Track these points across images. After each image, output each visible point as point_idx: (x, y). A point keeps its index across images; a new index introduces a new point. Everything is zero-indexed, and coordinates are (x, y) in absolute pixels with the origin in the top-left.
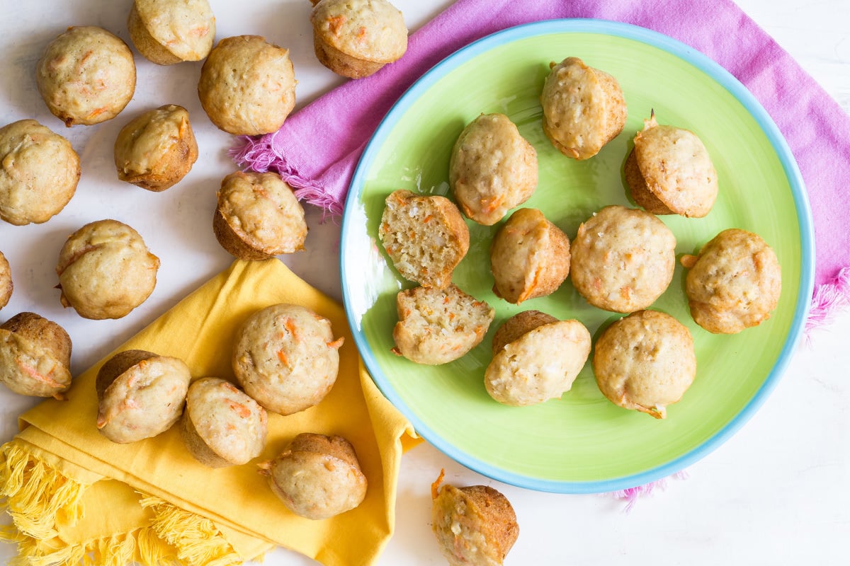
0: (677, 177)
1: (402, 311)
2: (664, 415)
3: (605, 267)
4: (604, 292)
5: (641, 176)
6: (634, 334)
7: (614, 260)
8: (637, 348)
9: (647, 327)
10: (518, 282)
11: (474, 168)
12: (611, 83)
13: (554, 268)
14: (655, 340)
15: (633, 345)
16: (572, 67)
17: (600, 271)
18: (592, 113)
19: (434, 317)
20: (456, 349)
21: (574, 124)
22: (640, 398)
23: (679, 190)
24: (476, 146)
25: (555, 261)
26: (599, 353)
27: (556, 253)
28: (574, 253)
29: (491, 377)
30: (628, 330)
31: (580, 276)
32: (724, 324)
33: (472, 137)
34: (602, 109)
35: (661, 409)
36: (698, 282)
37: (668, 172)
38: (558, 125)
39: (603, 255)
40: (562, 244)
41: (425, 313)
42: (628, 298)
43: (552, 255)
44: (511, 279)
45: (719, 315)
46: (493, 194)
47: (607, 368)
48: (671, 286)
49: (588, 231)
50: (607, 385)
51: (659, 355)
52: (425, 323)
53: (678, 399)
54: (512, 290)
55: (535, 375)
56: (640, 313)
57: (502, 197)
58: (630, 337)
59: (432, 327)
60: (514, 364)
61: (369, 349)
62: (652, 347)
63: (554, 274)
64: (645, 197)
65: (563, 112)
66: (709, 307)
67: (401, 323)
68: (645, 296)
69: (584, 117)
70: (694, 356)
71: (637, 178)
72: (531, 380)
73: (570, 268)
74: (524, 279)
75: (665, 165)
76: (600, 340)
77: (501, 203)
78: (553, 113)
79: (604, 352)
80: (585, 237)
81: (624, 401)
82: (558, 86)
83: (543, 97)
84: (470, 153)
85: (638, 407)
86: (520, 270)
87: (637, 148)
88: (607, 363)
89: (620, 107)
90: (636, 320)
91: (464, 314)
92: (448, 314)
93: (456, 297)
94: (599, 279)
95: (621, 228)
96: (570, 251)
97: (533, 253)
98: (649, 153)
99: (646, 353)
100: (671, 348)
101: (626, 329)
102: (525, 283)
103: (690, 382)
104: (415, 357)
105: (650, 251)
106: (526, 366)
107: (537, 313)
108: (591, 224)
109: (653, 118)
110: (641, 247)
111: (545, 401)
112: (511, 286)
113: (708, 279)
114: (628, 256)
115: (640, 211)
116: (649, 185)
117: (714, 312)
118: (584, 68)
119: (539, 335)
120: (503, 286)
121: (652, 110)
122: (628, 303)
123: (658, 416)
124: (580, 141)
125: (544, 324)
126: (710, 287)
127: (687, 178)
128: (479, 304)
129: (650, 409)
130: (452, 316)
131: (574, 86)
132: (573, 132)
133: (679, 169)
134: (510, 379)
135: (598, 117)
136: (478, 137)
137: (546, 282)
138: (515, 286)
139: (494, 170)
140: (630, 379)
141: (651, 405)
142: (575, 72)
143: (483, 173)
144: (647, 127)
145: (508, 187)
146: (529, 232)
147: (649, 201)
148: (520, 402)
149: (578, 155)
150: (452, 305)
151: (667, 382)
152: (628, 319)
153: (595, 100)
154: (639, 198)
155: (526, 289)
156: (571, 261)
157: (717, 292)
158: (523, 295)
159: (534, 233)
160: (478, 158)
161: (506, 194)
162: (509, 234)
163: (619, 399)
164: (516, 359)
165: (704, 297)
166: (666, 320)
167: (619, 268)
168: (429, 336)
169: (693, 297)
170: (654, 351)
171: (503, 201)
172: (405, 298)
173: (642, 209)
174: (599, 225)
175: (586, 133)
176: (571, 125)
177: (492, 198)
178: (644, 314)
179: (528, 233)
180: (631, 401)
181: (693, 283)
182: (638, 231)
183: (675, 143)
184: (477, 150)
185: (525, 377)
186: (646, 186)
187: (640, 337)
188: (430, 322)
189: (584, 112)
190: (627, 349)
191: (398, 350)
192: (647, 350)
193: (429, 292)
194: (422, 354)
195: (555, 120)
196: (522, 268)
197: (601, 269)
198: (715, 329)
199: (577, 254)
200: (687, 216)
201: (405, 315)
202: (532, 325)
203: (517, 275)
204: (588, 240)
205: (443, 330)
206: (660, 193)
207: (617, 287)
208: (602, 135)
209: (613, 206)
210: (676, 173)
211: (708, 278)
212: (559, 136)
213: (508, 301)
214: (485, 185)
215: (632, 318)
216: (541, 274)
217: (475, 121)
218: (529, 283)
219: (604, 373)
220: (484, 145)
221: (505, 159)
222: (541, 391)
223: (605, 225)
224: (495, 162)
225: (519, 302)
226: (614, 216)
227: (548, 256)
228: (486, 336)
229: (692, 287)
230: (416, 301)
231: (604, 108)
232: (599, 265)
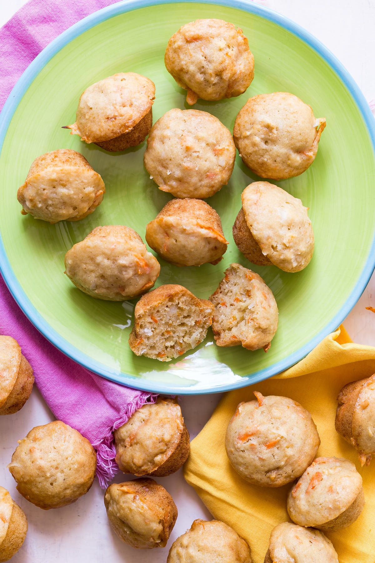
0: (120, 106)
1: (233, 343)
2: (323, 120)
3: (197, 169)
4: (218, 170)
5: (119, 137)
6: (254, 145)
7: (191, 161)
8: (266, 142)
9: (248, 133)
10: (209, 243)
11: (111, 280)
12: (40, 162)
13: (197, 212)
14: (259, 127)
15: (263, 146)
16: (25, 196)
17: (200, 173)
18: (65, 179)
19: (238, 315)
20: (265, 296)
21: (74, 194)
22: (309, 140)
23: (131, 105)
24: (92, 279)
25: (191, 211)
26: (270, 174)
27: (184, 211)
28: (184, 195)
29: (290, 267)
30: (250, 150)
31: (204, 191)
32: (246, 68)
33: (85, 281)
34: (62, 170)
35: (317, 123)
36: (210, 90)
37: (116, 114)
38: (75, 208)
39: (186, 170)
40: (176, 206)
41: (234, 323)
42: (222, 150)
43: (186, 214)
44: (207, 249)
45: (238, 72)
46: (133, 264)
47: (282, 168)
48: (213, 113)
49: (165, 183)
50: (297, 168)
51: (272, 124)
52: (243, 323)
53: (309, 108)
54: (216, 248)
55: (289, 229)
56: (236, 139)
57: (136, 256)
58: (256, 148)
59: (247, 317)
60: (280, 247)
61: (265, 370)
62: (265, 129)
63: (202, 212)
64: (137, 135)
65: (64, 203)
66: (231, 81)
67: (243, 344)
68: (221, 135)
69: (69, 185)
70: (273, 94)
71: (121, 140)
72: (294, 233)
73: (197, 198)
74: (207, 238)
75: (110, 117)
76: (259, 174)
77: (142, 257)
78: (66, 212)
79: (269, 170)
80: (171, 186)
81: (311, 154)
82: (41, 207)
83: (51, 221)
84: (98, 284)
85: (316, 143)
86: (199, 241)
87: (95, 141)
88: (278, 168)
89: (60, 155)
90: (242, 143)
91: (235, 289)
92: (235, 303)
93: (221, 296)
94: (207, 174)
95: (163, 155)
96: (183, 198)
97: (185, 230)
98: (100, 130)
99: (271, 134)
100: (266, 113)
101: (250, 151)
102: (210, 238)
103: (295, 98)
104: (272, 332)
105: (183, 131)
106: (281, 237)
107: (235, 227)
108: (159, 181)
109: (70, 127)
110: (179, 138)
111: (310, 221)
112: (212, 249)
113: (208, 81)
114: (188, 149)
115: (149, 139)
116: (127, 131)
117: (236, 77)
118: (26, 186)
119: (255, 225)
120: (212, 256)
121: (63, 127)
122: (228, 150)
123: (323, 125)
124: (89, 189)
125: (245, 221)
126: (214, 80)
127: (121, 98)
128: (226, 277)
129: (317, 132)
130: (237, 300)
131: (42, 194)
132: (81, 196)
133: (113, 105)
134: (292, 250)
135: (69, 174)
136: (85, 277)
137: (209, 220)
138: (212, 245)
139: (113, 263)
140: (292, 149)
141: (314, 131)
142: (30, 193)
143: (116, 272)
144: (78, 132)
145: (128, 251)
146: (167, 233)
147: (141, 130)
148: (311, 242)
149: (101, 191)
150: (227, 299)
151: (295, 117)
152: (241, 150)
153: (54, 176)
154: (138, 140)
155: (215, 236)
156: (192, 197)
157: (219, 74)
158: (220, 239)
159: (167, 229)
160: (102, 276)
161: (134, 253)
162: (168, 251)
163: (309, 158)
164: (275, 246)
165: (222, 85)
166: (242, 117)
167: (198, 157)
168: (255, 320)
169: (222, 95)
170: (269, 128)
171: (140, 256)
172: (221, 339)
173: (147, 137)
174: (160, 174)
175: (82, 184)
176: (75, 197)
177: (137, 265)
178: (237, 136)
179: (167, 234)
180: (310, 148)
181: (211, 94)
182: (166, 141)
183: (91, 108)
184: (96, 277)
185: (290, 238)
186: (128, 133)
187: (257, 139)
188: (243, 319)
189: (64, 186)
190: (266, 151)
191: (266, 346)
192: (267, 134)
193: (216, 319)
194: (269, 326)
195: (71, 211)
196: (197, 239)
197: (198, 173)
198: (250, 76)
199: (185, 193)
200: (153, 99)
201: (236, 340)
202: (246, 231)
203: (203, 244)
204: (174, 183)
205: (249, 307)
206: (134, 121)
207: (213, 158)
208: (83, 170)
209: (144, 162)
210: (117, 107)
211: (207, 81)
212: (85, 207)
213: (225, 252)
214: (126, 271)
215: (240, 146)
216: (202, 223)
217: (71, 278)
218: (210, 234)
219: (287, 170)
220: (92, 271)
221: (104, 254)
222: (302, 224)
223: (160, 169)
224: (107, 262)
225: (227, 242)
226: (153, 161)
227: (187, 217)
228: (254, 271)
229: (214, 95)
230: (224, 330)
231: (61, 168)
232: (195, 174)
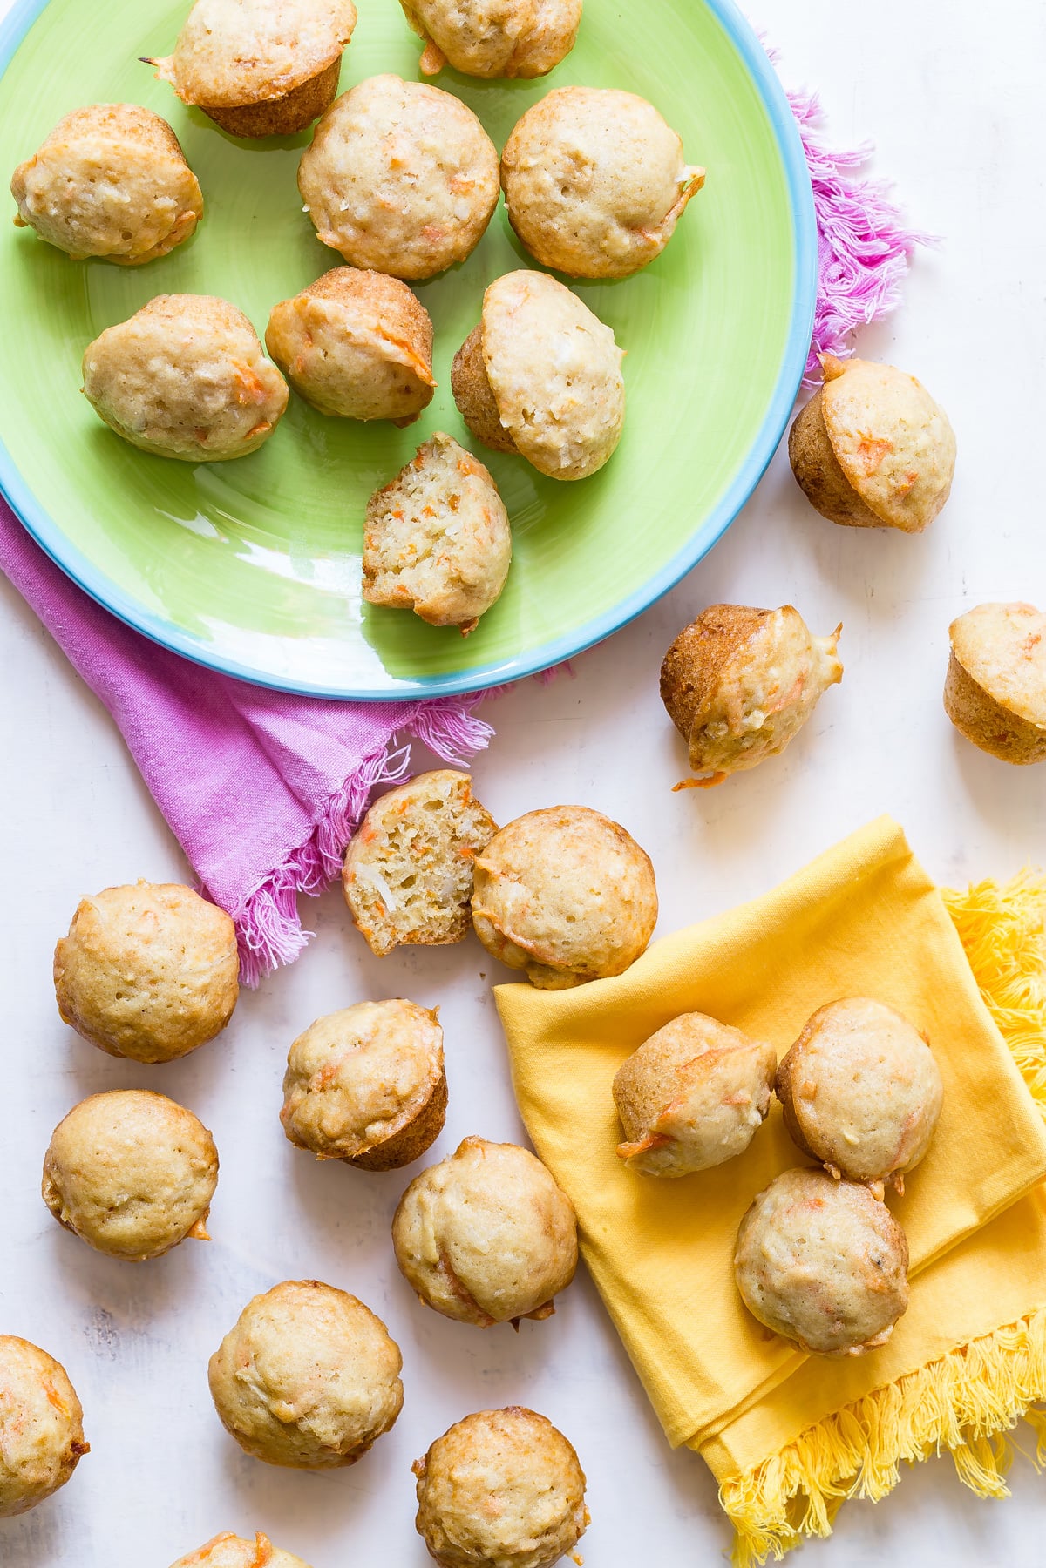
0: (270, 41)
1: (398, 600)
2: (699, 171)
3: (405, 212)
4: (451, 226)
5: (255, 106)
6: (539, 189)
7: (396, 193)
8: (565, 190)
9: (532, 162)
10: (395, 375)
11: (178, 412)
12: (76, 120)
13: (384, 305)
14: (557, 153)
15: (558, 197)
16: (27, 184)
17: (410, 222)
18: (118, 167)
19: (421, 544)
20: (488, 518)
21: (131, 204)
22: (657, 206)
23: (294, 44)
24: (137, 407)
25: (372, 300)
26: (558, 260)
27: (358, 294)
28: (367, 263)
29: (553, 465)
30: (529, 198)
31: (411, 263)
32: (561, 22)
33: (122, 410)
34: (115, 147)
35: (686, 174)
36: (472, 51)
37: (258, 56)
38: (127, 235)
39: (383, 210)
40: (345, 280)
41: (411, 558)
42: (471, 185)
43: (360, 302)
44: (387, 387)
45: (541, 27)
46: (228, 382)
47: (588, 253)
48: (470, 104)
49: (332, 228)
50: (619, 261)
51: (586, 152)
52: (427, 562)
53: (676, 139)
54: (407, 390)
55: (569, 384)
56: (504, 169)
57: (236, 365)
58: (541, 198)
59: (438, 552)
60: (539, 418)
61: (455, 675)
62: (569, 161)
63: (396, 307)
64: (294, 110)
65: (106, 220)
66: (522, 42)
67: (417, 606)
68: (475, 152)
69: (123, 182)
70: (605, 91)
71: (258, 115)
72: (577, 395)
73: (391, 276)
74: (393, 363)
75: (244, 58)
76: (536, 256)
77: (248, 367)
78: (106, 240)
79: (558, 251)
80: (343, 236)
81: (656, 237)
82: (56, 216)
83: (71, 251)
84: (150, 418)
85: (673, 215)
86: (373, 366)
87: (202, 103)
88: (578, 251)
89: (122, 116)
90: (515, 181)
91: (431, 489)
92: (421, 518)
93: (398, 495)
94: (422, 227)
95: (341, 167)
96: (362, 269)
97: (349, 334)
98: (216, 82)
99: (578, 174)
100: (580, 127)
101: (527, 202)
102: (399, 364)
103: (651, 109)
104: (484, 596)
105: (395, 125)
106: (548, 397)
107: (459, 355)
108: (321, 220)
109: (156, 62)
110: (383, 138)
111: (622, 381)
112: (399, 391)
113: (471, 32)
114: (395, 165)
115: (320, 127)
116: (273, 96)
117: (534, 36)
118: (34, 163)
119: (497, 358)
120: (396, 406)
121: (141, 60)
122: (481, 187)
123: (698, 183)
124: (166, 203)
125: (480, 347)
126: (485, 31)
127: (278, 23)
128: (419, 458)
129: (682, 193)
130: (428, 511)
131: (63, 188)
132: (145, 211)
133: (257, 35)
134: (564, 430)
135: (130, 158)
136: (122, 401)
137: (407, 325)
138: (400, 382)
139: (186, 375)
140: (617, 216)
141: (675, 190)
142: (37, 181)
143: (190, 396)
144: (171, 77)
145: (219, 352)
146: (309, 334)
147: (305, 104)
148: (612, 423)
149: (192, 213)
150: (409, 507)
151: (638, 150)
152: (509, 195)
153: (97, 156)
154: (296, 122)
155: (411, 363)
156: (381, 271)
157: (498, 22)
158: (421, 372)
159: (312, 324)
160: (160, 403)
161: (231, 357)
162: (304, 371)
163: (651, 246)
164: (530, 412)
165: (501, 46)
166: (528, 125)
167: (413, 186)
168: (453, 561)
169: (498, 67)
170: (578, 160)
171: (244, 364)
172: (375, 588)
173: (316, 121)
174: (325, 205)
175: (152, 186)
176: (132, 210)
177: (237, 384)
178: (508, 163)
179: (310, 336)
180: (658, 225)
181: (474, 60)
182: (354, 137)
183: (209, 32)
184: (146, 403)
185: (566, 404)
186: (274, 103)
187: (547, 179)
188: (429, 554)
189: (114, 181)
190: (560, 208)
191: (467, 624)
192: (570, 172)
193: (375, 543)
194: (482, 582)
195: (118, 240)
196: (370, 361)
197: (406, 221)
198: (566, 42)
199: (369, 258)
200: (346, 41)
201: (405, 595)
202: (478, 369)
203: (382, 374)
204: (350, 232)
205: (448, 533)
206: (293, 80)
207: (446, 199)
208: (162, 158)
209: (299, 173)
210: (264, 41)
211: (468, 30)
212: (149, 238)
213: (427, 403)
214: (211, 395)
215: (509, 187)
216: (389, 329)
217: (94, 404)
218: (402, 357)
219: (597, 261)
220: (139, 390)
221: (166, 353)
222: (599, 381)
223: (328, 194)
224: (171, 373)
225: (433, 383)
226: (317, 173)
227: (360, 309)
228: (479, 456)
229: (479, 65)
230: (385, 571)
231: (116, 143)
232: (399, 222)
